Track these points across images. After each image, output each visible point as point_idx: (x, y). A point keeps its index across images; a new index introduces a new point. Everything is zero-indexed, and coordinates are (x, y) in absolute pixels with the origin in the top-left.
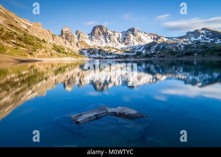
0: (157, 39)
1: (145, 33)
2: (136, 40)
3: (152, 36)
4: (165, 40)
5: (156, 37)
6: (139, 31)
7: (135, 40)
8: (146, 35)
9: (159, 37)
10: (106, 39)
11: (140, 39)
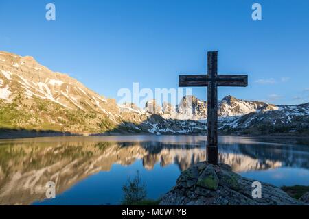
0: (262, 108)
1: (246, 102)
2: (232, 111)
3: (256, 105)
4: (275, 108)
5: (261, 106)
6: (238, 100)
7: (230, 111)
8: (247, 104)
9: (265, 106)
10: (194, 111)
11: (238, 109)
